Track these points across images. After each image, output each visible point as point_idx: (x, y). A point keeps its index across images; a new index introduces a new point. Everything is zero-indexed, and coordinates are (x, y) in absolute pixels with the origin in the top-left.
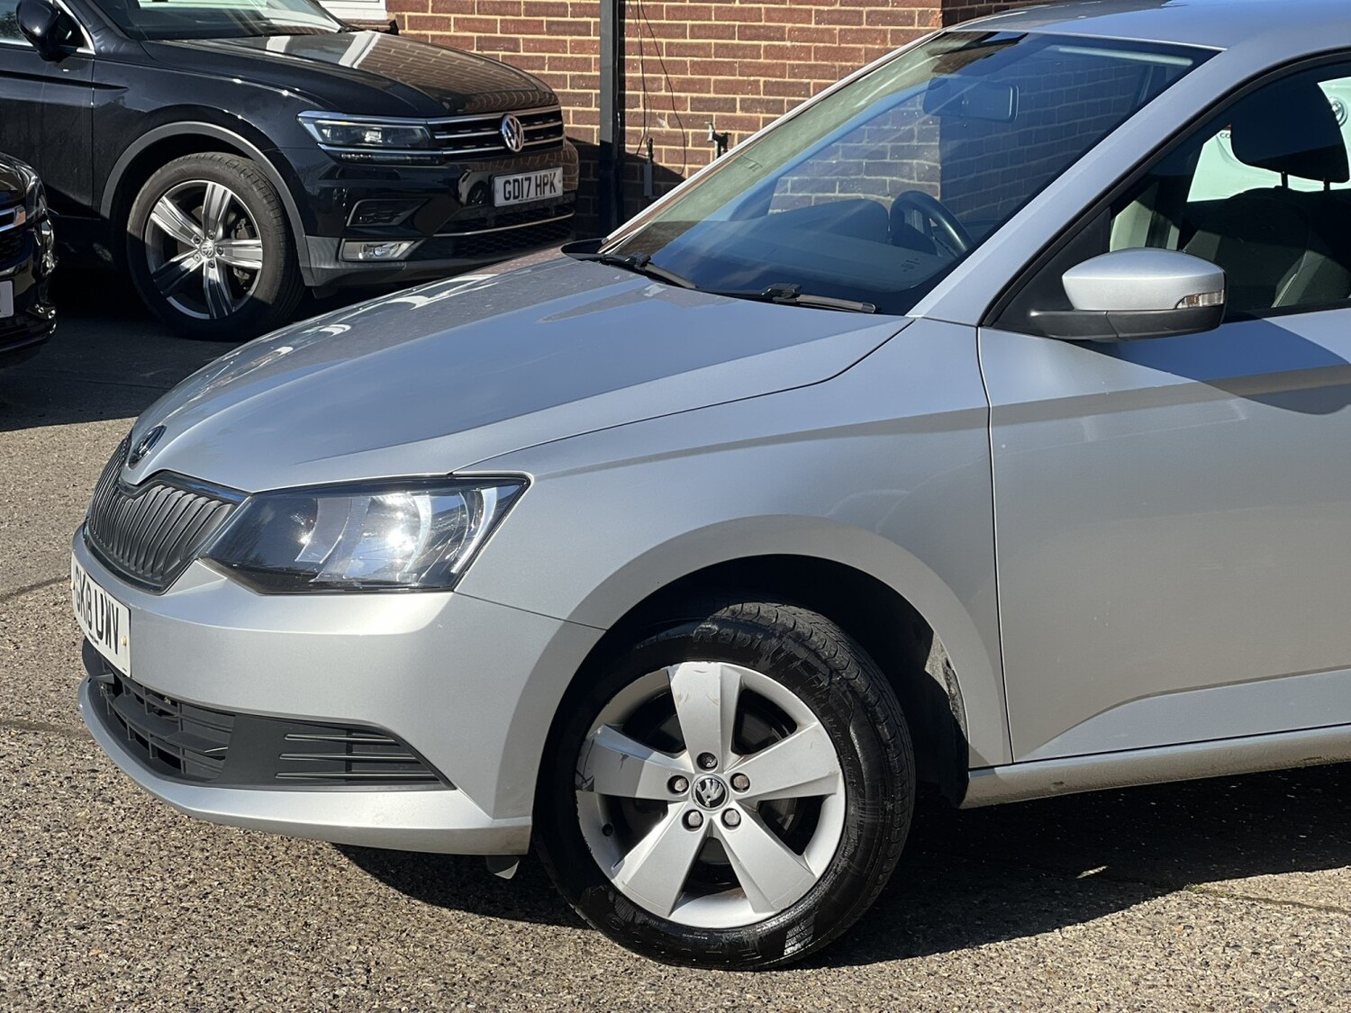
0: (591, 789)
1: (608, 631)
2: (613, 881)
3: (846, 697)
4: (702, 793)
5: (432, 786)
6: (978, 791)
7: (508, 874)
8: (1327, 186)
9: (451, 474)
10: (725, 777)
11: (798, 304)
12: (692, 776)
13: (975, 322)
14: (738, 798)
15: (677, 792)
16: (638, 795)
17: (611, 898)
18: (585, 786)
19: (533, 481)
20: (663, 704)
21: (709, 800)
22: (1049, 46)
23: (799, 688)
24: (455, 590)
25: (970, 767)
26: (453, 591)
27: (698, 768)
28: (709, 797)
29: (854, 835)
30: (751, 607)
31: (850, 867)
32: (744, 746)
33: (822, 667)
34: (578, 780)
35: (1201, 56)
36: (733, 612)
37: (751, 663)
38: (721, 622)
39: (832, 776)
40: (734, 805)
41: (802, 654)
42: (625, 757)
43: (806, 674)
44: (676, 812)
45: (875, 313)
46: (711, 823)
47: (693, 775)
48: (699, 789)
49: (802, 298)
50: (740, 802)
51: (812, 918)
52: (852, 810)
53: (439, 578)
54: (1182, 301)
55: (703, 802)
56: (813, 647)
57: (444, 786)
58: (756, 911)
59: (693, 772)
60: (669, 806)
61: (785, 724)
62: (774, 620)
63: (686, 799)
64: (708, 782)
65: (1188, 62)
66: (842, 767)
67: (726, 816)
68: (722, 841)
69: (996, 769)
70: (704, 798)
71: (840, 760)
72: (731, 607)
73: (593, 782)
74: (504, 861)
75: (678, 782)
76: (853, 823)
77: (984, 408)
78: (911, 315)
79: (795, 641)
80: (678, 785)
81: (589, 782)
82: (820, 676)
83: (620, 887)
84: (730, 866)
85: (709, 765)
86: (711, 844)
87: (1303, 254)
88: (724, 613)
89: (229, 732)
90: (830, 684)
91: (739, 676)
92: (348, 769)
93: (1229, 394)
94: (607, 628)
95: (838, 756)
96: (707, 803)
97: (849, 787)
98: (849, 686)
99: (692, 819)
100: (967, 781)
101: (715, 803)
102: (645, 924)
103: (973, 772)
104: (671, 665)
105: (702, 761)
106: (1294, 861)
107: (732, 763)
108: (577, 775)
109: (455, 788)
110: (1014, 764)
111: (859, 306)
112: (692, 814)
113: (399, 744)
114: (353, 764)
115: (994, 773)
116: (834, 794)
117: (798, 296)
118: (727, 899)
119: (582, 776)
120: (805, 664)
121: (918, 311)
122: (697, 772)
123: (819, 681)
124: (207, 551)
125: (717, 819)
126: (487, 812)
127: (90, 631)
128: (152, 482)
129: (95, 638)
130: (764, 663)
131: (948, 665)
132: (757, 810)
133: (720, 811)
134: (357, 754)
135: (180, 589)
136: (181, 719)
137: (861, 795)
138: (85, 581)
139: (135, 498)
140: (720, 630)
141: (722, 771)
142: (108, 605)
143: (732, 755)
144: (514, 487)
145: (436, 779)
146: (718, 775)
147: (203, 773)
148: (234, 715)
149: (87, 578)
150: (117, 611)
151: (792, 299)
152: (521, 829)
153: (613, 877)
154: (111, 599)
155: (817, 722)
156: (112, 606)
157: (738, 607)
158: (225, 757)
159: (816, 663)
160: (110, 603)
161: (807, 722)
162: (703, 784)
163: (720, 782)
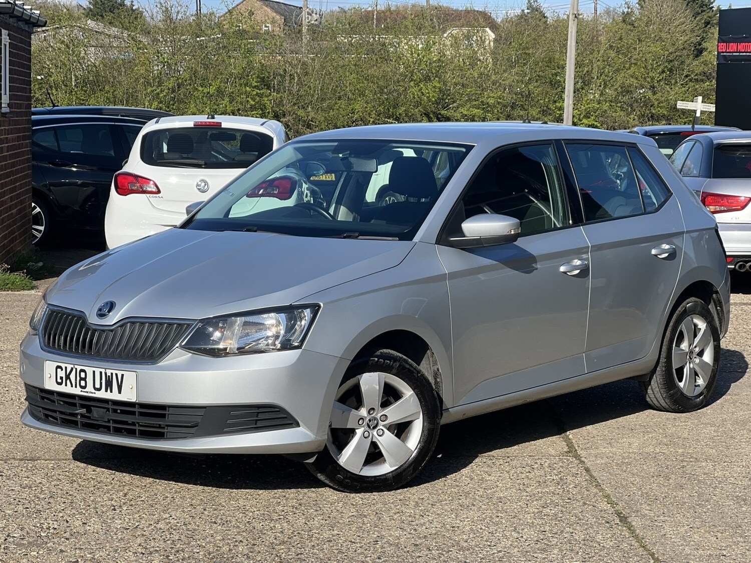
0: (330, 426)
2: (338, 462)
3: (423, 381)
4: (369, 424)
5: (291, 427)
6: (445, 418)
7: (311, 460)
9: (290, 304)
10: (378, 416)
13: (434, 243)
14: (383, 424)
15: (360, 425)
16: (348, 427)
17: (338, 468)
19: (322, 305)
20: (356, 389)
21: (372, 426)
23: (406, 380)
24: (303, 348)
25: (443, 409)
26: (301, 349)
27: (368, 414)
29: (426, 433)
30: (385, 351)
32: (385, 404)
33: (414, 371)
36: (381, 352)
37: (388, 371)
38: (377, 356)
39: (418, 412)
40: (381, 427)
41: (408, 366)
43: (409, 374)
44: (359, 432)
46: (373, 435)
47: (366, 417)
49: (360, 237)
50: (384, 426)
51: (412, 467)
52: (425, 424)
56: (410, 363)
57: (295, 426)
58: (391, 467)
60: (357, 431)
63: (363, 427)
65: (464, 150)
66: (422, 408)
67: (378, 432)
68: (377, 442)
69: (449, 409)
74: (311, 455)
75: (360, 420)
76: (426, 429)
78: (413, 240)
79: (404, 362)
80: (361, 422)
83: (342, 464)
85: (371, 413)
88: (378, 353)
89: (202, 415)
91: (384, 378)
92: (255, 424)
94: (352, 360)
95: (420, 404)
96: (371, 428)
97: (424, 415)
101: (374, 428)
102: (350, 477)
104: (360, 375)
107: (381, 411)
109: (298, 425)
110: (454, 407)
111: (391, 238)
112: (366, 433)
114: (258, 422)
115: (449, 411)
116: (419, 418)
117: (358, 237)
118: (377, 464)
120: (408, 371)
121: (417, 238)
122: (368, 416)
123: (414, 376)
124: (183, 344)
125: (375, 433)
126: (314, 434)
127: (83, 390)
128: (122, 323)
129: (90, 392)
130: (394, 371)
131: (438, 370)
132: (390, 428)
133: (376, 430)
134: (261, 416)
135: (167, 361)
136: (168, 414)
137: (429, 418)
138: (74, 370)
139: (112, 331)
140: (378, 360)
141: (377, 414)
142: (110, 375)
143: (381, 408)
144: (315, 309)
145: (292, 424)
146: (376, 416)
147: (180, 435)
148: (205, 408)
149: (79, 368)
150: (123, 375)
151: (356, 238)
152: (324, 440)
153: (338, 460)
154: (114, 372)
155: (412, 392)
156: (116, 374)
157: (382, 351)
158: (198, 426)
159: (412, 369)
160: (112, 374)
161: (408, 392)
162: (370, 420)
163: (375, 419)
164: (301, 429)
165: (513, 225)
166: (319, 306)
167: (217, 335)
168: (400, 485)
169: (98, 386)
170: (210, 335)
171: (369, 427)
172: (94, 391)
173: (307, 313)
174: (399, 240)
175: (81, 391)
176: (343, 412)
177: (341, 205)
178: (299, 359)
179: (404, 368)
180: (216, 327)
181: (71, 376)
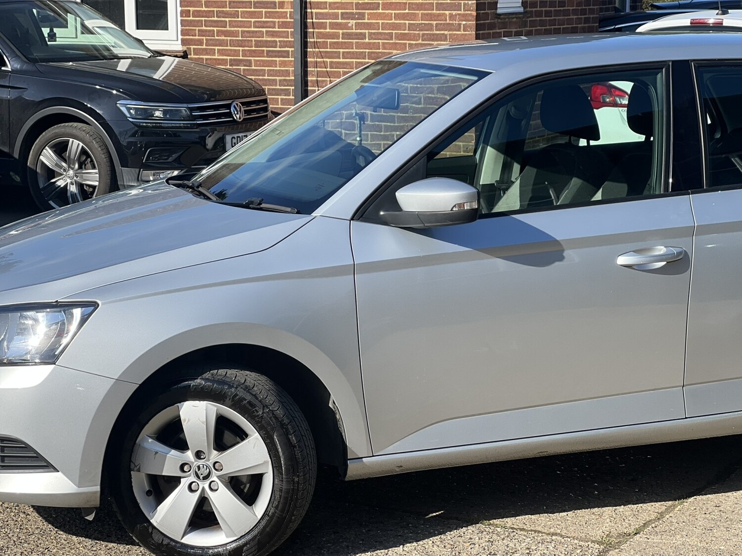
0: (139, 470)
1: (140, 385)
2: (151, 521)
3: (272, 420)
4: (198, 472)
5: (45, 470)
6: (354, 471)
7: (90, 518)
8: (588, 143)
9: (57, 301)
10: (211, 463)
11: (261, 209)
12: (193, 463)
13: (349, 217)
14: (218, 475)
15: (186, 472)
16: (163, 474)
17: (150, 530)
18: (136, 469)
19: (100, 305)
21: (202, 476)
22: (415, 68)
23: (247, 415)
25: (349, 458)
26: (55, 364)
27: (196, 459)
28: (202, 474)
29: (277, 494)
30: (222, 372)
31: (276, 512)
32: (221, 445)
33: (259, 404)
34: (132, 466)
35: (481, 75)
36: (213, 374)
37: (222, 402)
38: (207, 380)
39: (266, 463)
40: (215, 479)
41: (248, 397)
42: (156, 453)
43: (250, 408)
44: (185, 482)
45: (297, 213)
46: (203, 489)
48: (197, 470)
49: (263, 205)
50: (219, 477)
51: (257, 540)
52: (276, 481)
53: (50, 357)
54: (455, 206)
55: (199, 477)
56: (254, 393)
57: (53, 470)
58: (227, 537)
59: (193, 461)
60: (182, 479)
61: (242, 435)
62: (234, 379)
63: (190, 476)
64: (201, 466)
65: (475, 78)
66: (271, 458)
67: (211, 485)
68: (209, 499)
69: (363, 459)
70: (200, 475)
71: (269, 454)
72: (211, 372)
73: (140, 467)
74: (89, 511)
75: (186, 466)
77: (352, 264)
78: (314, 214)
79: (244, 390)
80: (186, 468)
81: (138, 467)
82: (257, 408)
83: (155, 524)
84: (213, 512)
85: (202, 457)
86: (203, 501)
87: (572, 179)
88: (207, 375)
90: (263, 413)
91: (216, 409)
92: (3, 461)
93: (490, 256)
94: (140, 383)
95: (269, 452)
96: (201, 478)
97: (274, 469)
98: (273, 414)
99: (194, 486)
100: (347, 465)
101: (205, 478)
102: (169, 544)
103: (350, 461)
104: (180, 403)
105: (198, 455)
106: (545, 508)
107: (215, 455)
108: (131, 463)
109: (59, 471)
110: (373, 456)
112: (194, 484)
113: (27, 447)
114: (5, 458)
115: (362, 461)
116: (268, 473)
117: (261, 204)
118: (213, 530)
119: (134, 464)
120: (249, 403)
121: (318, 212)
122: (195, 461)
123: (257, 412)
125: (206, 486)
126: (74, 483)
131: (334, 403)
132: (227, 481)
133: (208, 482)
134: (7, 453)
137: (281, 473)
140: (205, 384)
141: (208, 460)
143: (214, 452)
144: (90, 308)
145: (46, 467)
146: (207, 462)
151: (258, 206)
153: (151, 518)
155: (257, 434)
157: (215, 372)
159: (256, 401)
161: (252, 434)
162: (199, 468)
163: (208, 466)
165: (463, 196)
171: (198, 477)
179: (243, 399)
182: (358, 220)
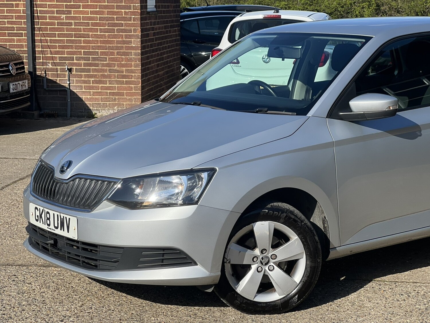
0: (229, 263)
1: (242, 214)
2: (236, 290)
3: (306, 229)
4: (262, 261)
5: (190, 265)
6: (332, 255)
9: (192, 169)
10: (269, 255)
11: (267, 114)
13: (326, 117)
16: (244, 263)
17: (236, 296)
18: (227, 262)
19: (218, 169)
20: (251, 234)
21: (265, 263)
23: (292, 227)
24: (198, 204)
25: (330, 248)
26: (197, 204)
29: (309, 269)
30: (275, 204)
31: (308, 280)
32: (275, 246)
33: (299, 220)
36: (271, 206)
37: (278, 221)
38: (267, 209)
39: (301, 253)
40: (272, 264)
41: (293, 217)
43: (294, 223)
44: (254, 267)
46: (265, 270)
47: (259, 256)
49: (269, 112)
50: (274, 263)
52: (308, 263)
54: (387, 108)
56: (296, 214)
57: (194, 264)
58: (280, 295)
59: (259, 255)
60: (252, 266)
61: (287, 239)
62: (283, 207)
63: (257, 263)
64: (264, 257)
65: (364, 41)
66: (305, 250)
67: (269, 268)
68: (269, 275)
69: (337, 248)
71: (304, 248)
72: (271, 204)
73: (230, 260)
74: (209, 286)
75: (255, 258)
76: (309, 266)
77: (332, 142)
78: (308, 115)
79: (290, 213)
80: (255, 260)
81: (229, 261)
82: (298, 223)
83: (239, 292)
84: (271, 282)
85: (263, 252)
88: (269, 206)
89: (121, 254)
90: (301, 225)
91: (274, 225)
92: (162, 262)
94: (242, 212)
95: (304, 247)
96: (264, 264)
97: (307, 256)
98: (306, 225)
99: (259, 269)
100: (329, 252)
101: (266, 264)
102: (246, 302)
104: (254, 223)
107: (271, 251)
108: (225, 259)
109: (197, 265)
110: (341, 246)
111: (291, 113)
112: (259, 268)
114: (164, 260)
115: (336, 249)
116: (302, 258)
117: (267, 111)
118: (269, 293)
120: (294, 220)
121: (310, 114)
122: (261, 255)
123: (298, 225)
124: (109, 198)
125: (267, 268)
126: (209, 272)
127: (49, 227)
128: (74, 178)
129: (51, 229)
130: (282, 220)
131: (325, 218)
132: (279, 265)
133: (268, 266)
134: (166, 257)
135: (98, 210)
136: (99, 251)
137: (311, 258)
138: (44, 211)
139: (67, 183)
140: (268, 211)
141: (268, 254)
142: (63, 218)
143: (271, 249)
144: (212, 172)
145: (191, 263)
146: (267, 255)
147: (107, 267)
148: (123, 248)
149: (47, 210)
150: (69, 219)
151: (265, 112)
152: (218, 276)
153: (236, 289)
154: (65, 216)
155: (297, 237)
156: (66, 218)
157: (272, 204)
158: (118, 262)
159: (297, 219)
160: (64, 217)
161: (294, 237)
162: (262, 258)
163: (267, 257)
164: (199, 267)
165: (391, 102)
166: (216, 170)
167: (138, 191)
168: (288, 309)
169: (56, 225)
170: (134, 190)
171: (262, 264)
172: (54, 229)
173: (205, 175)
174: (296, 115)
175: (48, 228)
176: (240, 252)
177: (297, 80)
178: (195, 212)
179: (290, 218)
180: (138, 185)
181: (42, 216)
182: (329, 118)
